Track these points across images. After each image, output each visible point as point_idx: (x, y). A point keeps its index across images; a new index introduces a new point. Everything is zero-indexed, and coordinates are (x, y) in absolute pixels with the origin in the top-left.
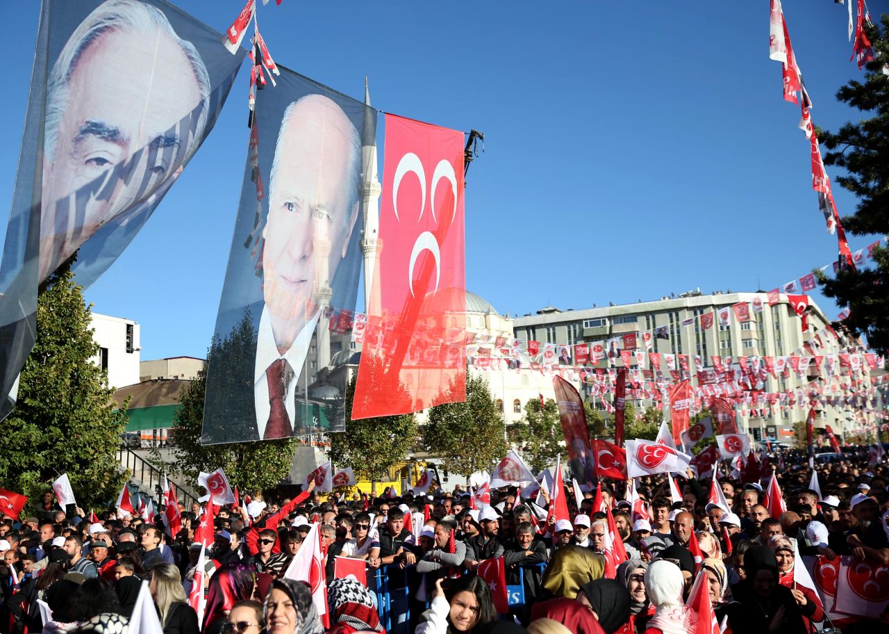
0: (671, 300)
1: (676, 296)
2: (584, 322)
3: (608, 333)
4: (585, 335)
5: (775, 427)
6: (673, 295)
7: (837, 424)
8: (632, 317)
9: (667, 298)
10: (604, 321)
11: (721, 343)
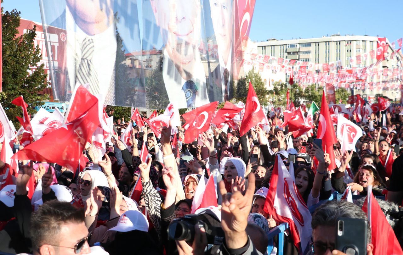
0: (327, 38)
1: (329, 35)
2: (287, 45)
3: (298, 51)
4: (288, 51)
5: (366, 95)
6: (328, 35)
7: (392, 95)
8: (309, 44)
9: (325, 37)
10: (296, 45)
11: (347, 58)
